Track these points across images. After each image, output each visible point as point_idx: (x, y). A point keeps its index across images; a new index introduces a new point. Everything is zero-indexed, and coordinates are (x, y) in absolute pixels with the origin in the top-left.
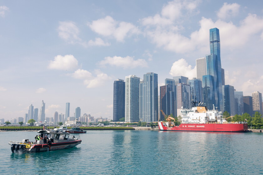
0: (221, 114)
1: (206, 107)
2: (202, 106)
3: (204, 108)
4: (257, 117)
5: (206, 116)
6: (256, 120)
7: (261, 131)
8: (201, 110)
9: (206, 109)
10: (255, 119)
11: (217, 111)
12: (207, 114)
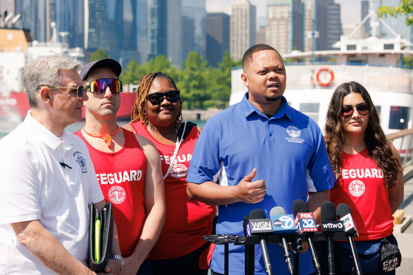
0: (79, 58)
1: (27, 32)
2: (14, 28)
3: (21, 34)
4: (193, 69)
5: (22, 65)
6: (190, 80)
7: (199, 116)
8: (10, 42)
9: (29, 39)
10: (187, 77)
11: (63, 47)
12: (26, 57)
